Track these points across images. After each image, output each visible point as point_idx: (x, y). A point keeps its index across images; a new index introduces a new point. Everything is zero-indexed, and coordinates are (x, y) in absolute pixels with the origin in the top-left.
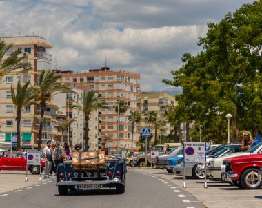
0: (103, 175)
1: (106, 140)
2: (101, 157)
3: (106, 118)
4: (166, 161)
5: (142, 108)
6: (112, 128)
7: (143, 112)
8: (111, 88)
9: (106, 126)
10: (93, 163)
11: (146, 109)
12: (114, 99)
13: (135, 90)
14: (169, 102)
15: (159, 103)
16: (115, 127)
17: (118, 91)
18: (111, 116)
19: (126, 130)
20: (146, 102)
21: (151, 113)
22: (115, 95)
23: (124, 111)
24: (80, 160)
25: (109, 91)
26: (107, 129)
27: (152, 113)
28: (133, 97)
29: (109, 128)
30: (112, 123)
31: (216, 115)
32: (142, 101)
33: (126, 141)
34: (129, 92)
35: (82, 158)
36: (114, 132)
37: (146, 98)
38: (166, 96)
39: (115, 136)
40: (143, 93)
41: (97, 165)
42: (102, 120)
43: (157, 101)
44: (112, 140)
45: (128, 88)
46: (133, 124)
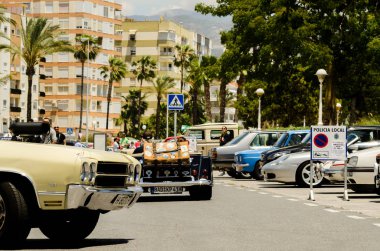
0: (186, 174)
1: (53, 113)
2: (183, 150)
3: (55, 69)
4: (232, 156)
5: (125, 51)
6: (66, 89)
7: (128, 59)
8: (64, 10)
9: (55, 86)
10: (173, 157)
11: (133, 53)
12: (71, 31)
13: (111, 15)
14: (178, 41)
15: (159, 42)
16: (73, 89)
17: (80, 15)
18: (63, 66)
19: (94, 93)
20: (133, 38)
21: (143, 61)
22: (73, 23)
23: (93, 56)
24: (155, 153)
25: (61, 15)
26: (56, 91)
27: (145, 61)
28: (107, 29)
29: (61, 89)
30: (66, 79)
31: (296, 71)
32: (125, 38)
33: (94, 115)
34: (100, 20)
35: (158, 151)
36: (70, 97)
37: (132, 32)
38: (172, 27)
39: (73, 106)
40: (128, 20)
41: (179, 160)
42: (46, 74)
43: (154, 36)
44: (67, 114)
45: (99, 11)
46: (111, 82)
